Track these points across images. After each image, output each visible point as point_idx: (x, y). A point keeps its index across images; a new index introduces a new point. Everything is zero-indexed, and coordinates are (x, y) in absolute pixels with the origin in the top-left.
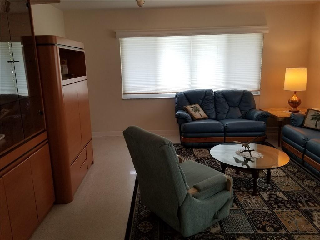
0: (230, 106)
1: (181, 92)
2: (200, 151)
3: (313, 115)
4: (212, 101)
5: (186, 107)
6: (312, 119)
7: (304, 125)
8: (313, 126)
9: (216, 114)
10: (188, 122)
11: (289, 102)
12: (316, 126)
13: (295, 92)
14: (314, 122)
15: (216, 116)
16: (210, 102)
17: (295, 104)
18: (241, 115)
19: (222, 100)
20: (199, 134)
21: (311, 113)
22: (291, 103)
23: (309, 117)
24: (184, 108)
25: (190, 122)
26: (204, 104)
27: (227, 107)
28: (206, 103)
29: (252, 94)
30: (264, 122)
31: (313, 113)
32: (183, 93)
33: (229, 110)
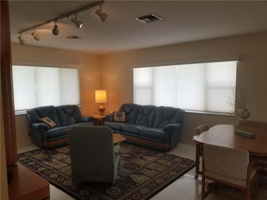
0: (67, 116)
1: (31, 109)
2: (61, 149)
3: (117, 115)
4: (56, 114)
5: (42, 120)
6: (117, 117)
7: (114, 121)
8: (118, 120)
9: (60, 122)
10: (48, 130)
11: (99, 110)
12: (120, 120)
13: (102, 104)
14: (118, 118)
15: (60, 124)
16: (54, 114)
17: (102, 111)
18: (75, 121)
19: (62, 112)
20: (58, 138)
21: (115, 114)
22: (101, 110)
23: (115, 116)
24: (40, 120)
25: (49, 130)
26: (51, 116)
27: (66, 116)
28: (52, 115)
29: (78, 107)
30: (92, 123)
31: (116, 113)
32: (33, 109)
33: (67, 118)
